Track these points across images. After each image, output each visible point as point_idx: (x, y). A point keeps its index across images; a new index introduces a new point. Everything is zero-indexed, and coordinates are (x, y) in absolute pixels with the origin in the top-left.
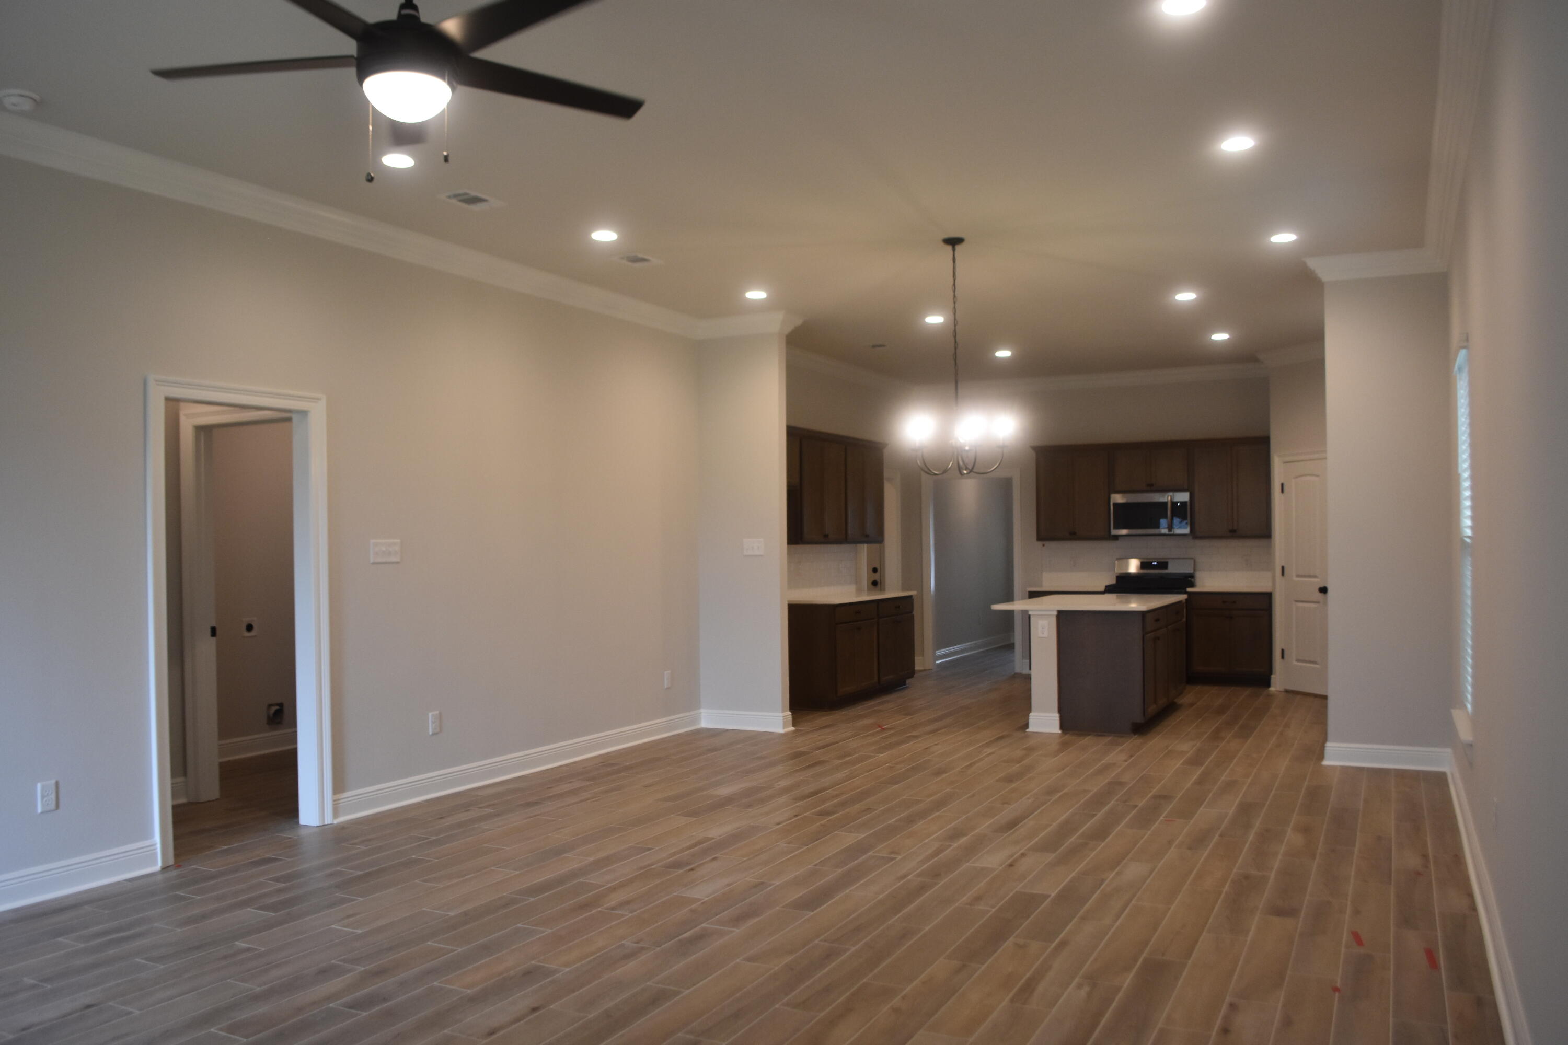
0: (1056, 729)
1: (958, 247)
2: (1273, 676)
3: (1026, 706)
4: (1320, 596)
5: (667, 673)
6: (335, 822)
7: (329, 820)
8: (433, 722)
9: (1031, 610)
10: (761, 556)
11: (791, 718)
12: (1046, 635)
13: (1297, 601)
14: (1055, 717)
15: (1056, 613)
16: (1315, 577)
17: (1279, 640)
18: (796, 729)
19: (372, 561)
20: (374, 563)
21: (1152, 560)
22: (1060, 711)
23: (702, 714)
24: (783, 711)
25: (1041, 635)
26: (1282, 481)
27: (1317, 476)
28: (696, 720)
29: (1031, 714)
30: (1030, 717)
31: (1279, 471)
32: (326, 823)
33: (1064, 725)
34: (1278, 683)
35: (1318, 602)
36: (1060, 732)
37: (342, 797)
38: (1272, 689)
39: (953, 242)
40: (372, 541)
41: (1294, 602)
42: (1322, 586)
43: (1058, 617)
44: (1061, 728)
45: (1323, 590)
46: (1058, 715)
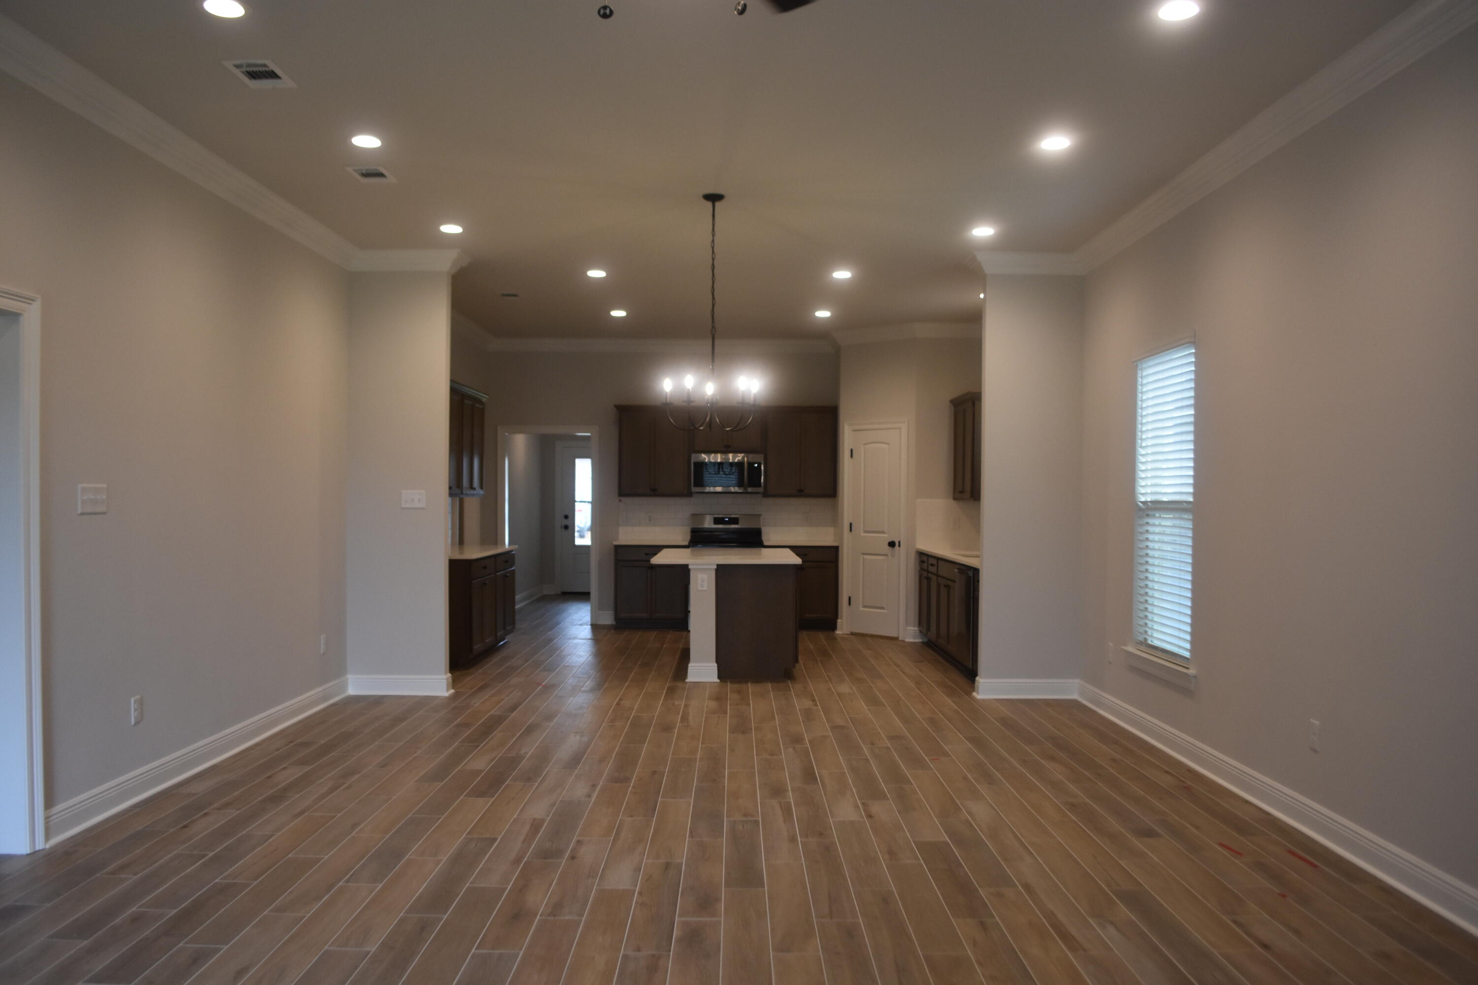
0: (714, 679)
1: (717, 204)
2: (839, 621)
3: (685, 657)
4: (887, 549)
5: (323, 637)
6: (48, 846)
7: (40, 845)
8: (135, 710)
9: (693, 564)
10: (423, 508)
11: (451, 680)
12: (705, 588)
13: (864, 554)
14: (713, 667)
15: (715, 567)
16: (883, 532)
17: (846, 589)
18: (456, 692)
19: (79, 511)
20: (82, 514)
21: (725, 516)
22: (717, 662)
23: (350, 680)
24: (446, 673)
25: (700, 588)
26: (852, 448)
27: (888, 444)
28: (344, 687)
29: (690, 665)
30: (689, 668)
31: (848, 438)
32: (37, 849)
33: (724, 674)
34: (844, 627)
35: (886, 555)
36: (719, 681)
37: (53, 812)
38: (837, 632)
39: (714, 198)
40: (80, 486)
41: (861, 555)
42: (891, 540)
43: (717, 570)
44: (719, 677)
45: (892, 544)
46: (716, 665)
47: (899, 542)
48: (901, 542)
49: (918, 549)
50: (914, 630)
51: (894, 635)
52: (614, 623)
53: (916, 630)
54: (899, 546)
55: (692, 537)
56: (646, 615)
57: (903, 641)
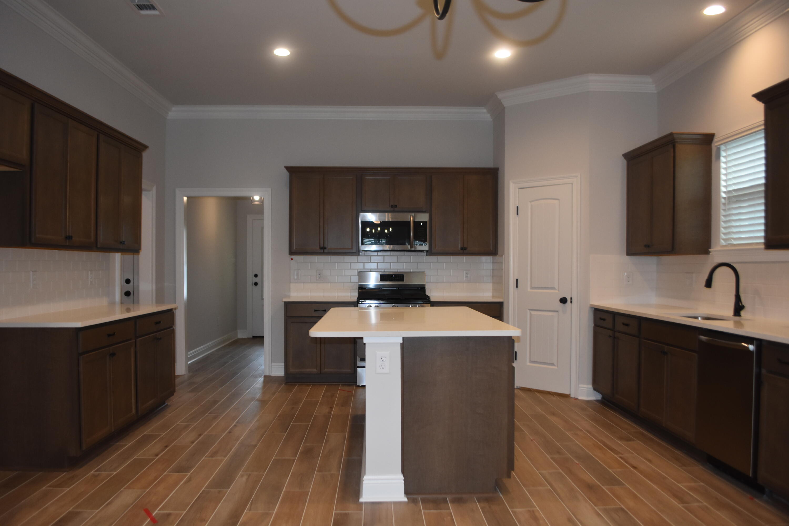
0: (400, 495)
4: (557, 305)
9: (370, 337)
13: (531, 310)
14: (398, 481)
15: (401, 339)
21: (390, 274)
22: (403, 472)
26: (518, 205)
31: (513, 196)
36: (406, 499)
41: (528, 311)
42: (562, 297)
43: (402, 345)
44: (407, 492)
45: (564, 301)
46: (402, 477)
47: (571, 298)
48: (573, 299)
49: (591, 305)
50: (587, 388)
51: (567, 392)
52: (284, 375)
53: (590, 388)
54: (571, 302)
55: (359, 293)
56: (315, 370)
57: (576, 399)
